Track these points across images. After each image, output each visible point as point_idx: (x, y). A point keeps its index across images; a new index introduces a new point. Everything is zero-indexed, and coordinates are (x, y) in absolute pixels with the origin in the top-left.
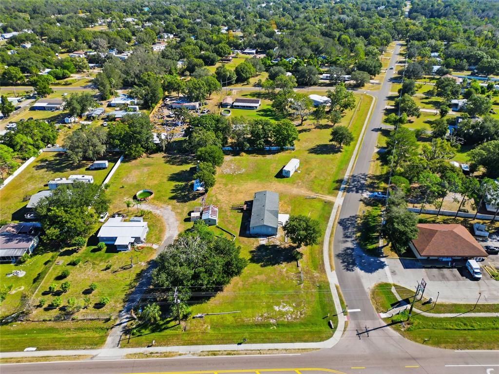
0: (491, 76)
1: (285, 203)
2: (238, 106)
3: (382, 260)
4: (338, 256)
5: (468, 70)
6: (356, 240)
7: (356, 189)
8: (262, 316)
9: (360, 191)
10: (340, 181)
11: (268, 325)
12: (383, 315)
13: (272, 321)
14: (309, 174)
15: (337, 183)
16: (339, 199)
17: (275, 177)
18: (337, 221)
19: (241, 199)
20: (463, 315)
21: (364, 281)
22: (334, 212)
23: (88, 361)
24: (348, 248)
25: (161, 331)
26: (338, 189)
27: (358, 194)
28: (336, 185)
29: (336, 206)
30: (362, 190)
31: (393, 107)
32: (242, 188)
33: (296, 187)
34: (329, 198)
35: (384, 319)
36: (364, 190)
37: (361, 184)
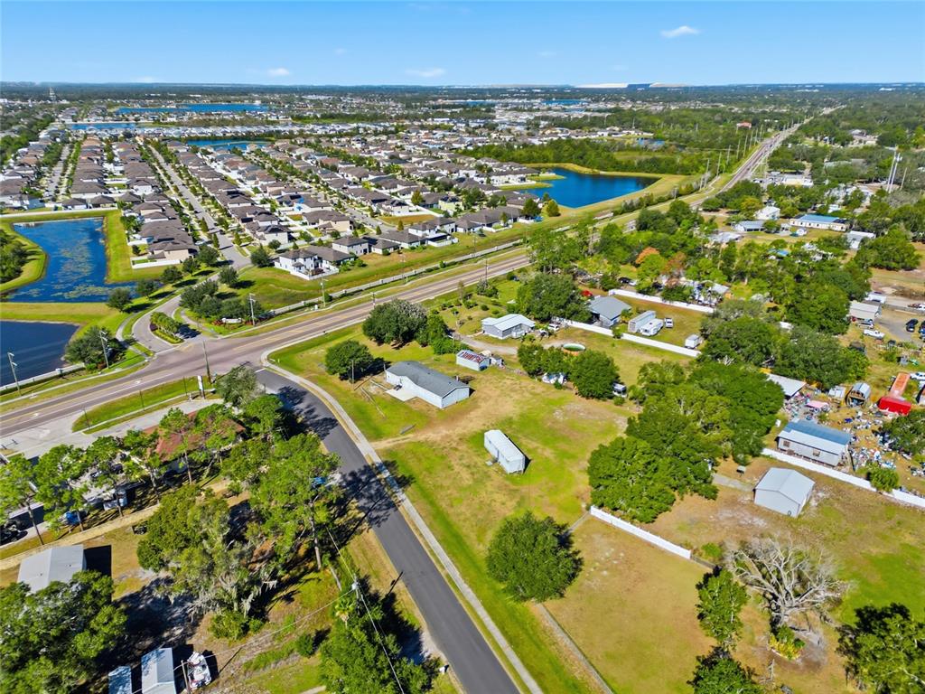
6: (298, 414)
7: (361, 480)
9: (350, 478)
16: (368, 448)
18: (342, 424)
24: (300, 402)
26: (390, 465)
27: (349, 472)
29: (362, 438)
30: (349, 484)
34: (384, 444)
36: (344, 484)
37: (363, 496)
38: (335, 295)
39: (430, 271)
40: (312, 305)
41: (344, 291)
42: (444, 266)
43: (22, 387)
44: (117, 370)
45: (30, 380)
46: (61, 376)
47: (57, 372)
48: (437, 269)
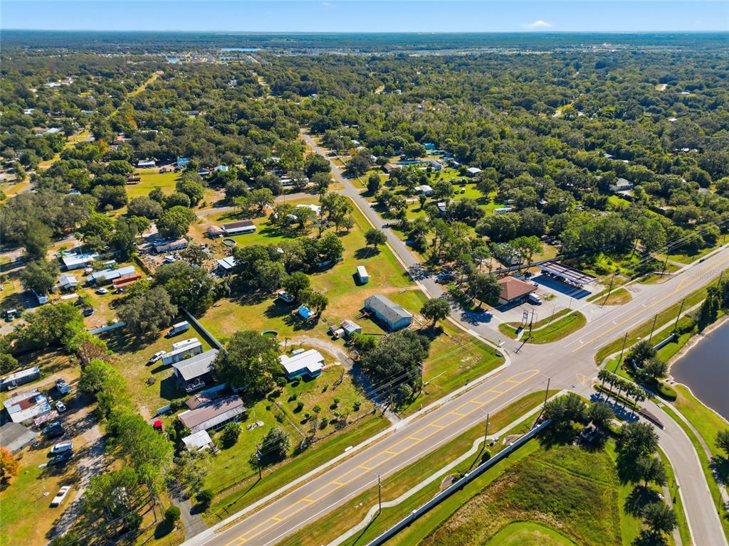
0: (419, 158)
2: (234, 233)
3: (487, 312)
4: (462, 320)
5: (397, 155)
7: (424, 276)
8: (460, 368)
9: (428, 277)
10: (407, 274)
11: (468, 371)
12: (517, 339)
13: (468, 368)
15: (407, 276)
16: (421, 286)
20: (550, 323)
21: (490, 327)
22: (428, 296)
23: (394, 434)
25: (414, 401)
26: (412, 280)
27: (429, 279)
28: (408, 278)
29: (424, 291)
30: (428, 275)
31: (376, 203)
33: (383, 288)
34: (414, 288)
35: (520, 341)
36: (430, 275)
37: (423, 271)
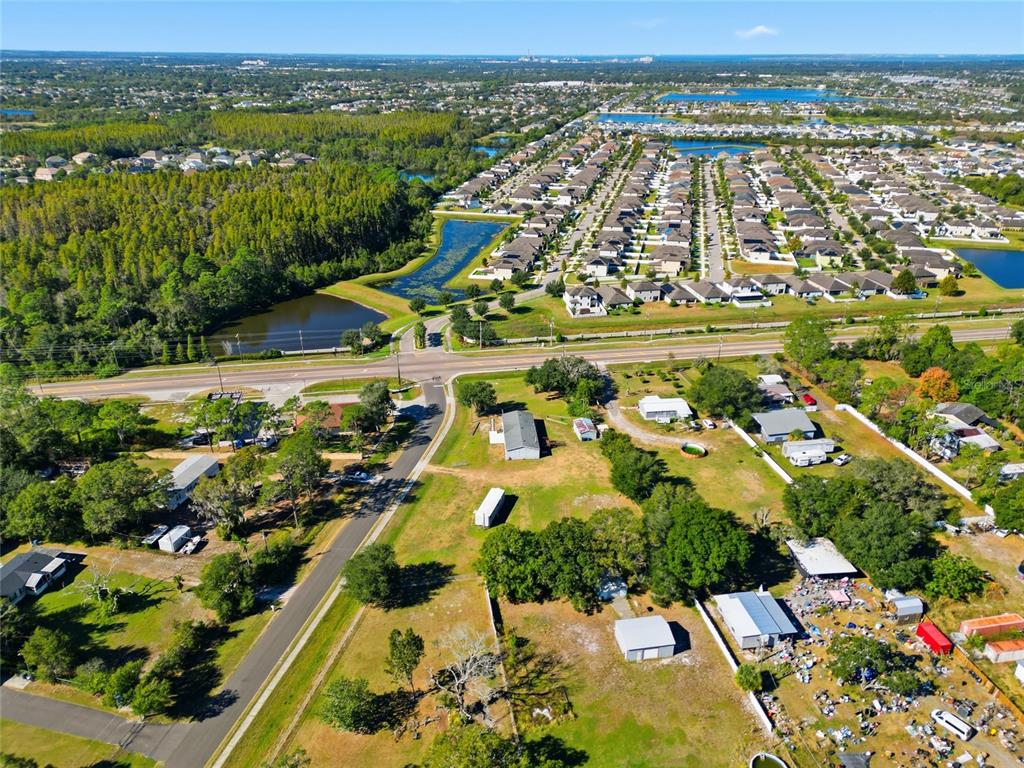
1: (496, 457)
6: (417, 427)
7: (388, 486)
10: (409, 499)
14: (459, 508)
15: (414, 497)
16: (421, 468)
17: (517, 498)
18: (432, 443)
19: (558, 457)
22: (432, 453)
24: (429, 419)
26: (417, 484)
27: (389, 478)
28: (416, 493)
29: (428, 459)
32: (564, 473)
33: (481, 481)
34: (434, 469)
36: (377, 485)
38: (569, 337)
39: (690, 333)
40: (541, 342)
41: (580, 336)
42: (711, 331)
43: (306, 354)
44: (367, 358)
45: (315, 351)
46: (334, 353)
47: (333, 350)
48: (701, 332)
